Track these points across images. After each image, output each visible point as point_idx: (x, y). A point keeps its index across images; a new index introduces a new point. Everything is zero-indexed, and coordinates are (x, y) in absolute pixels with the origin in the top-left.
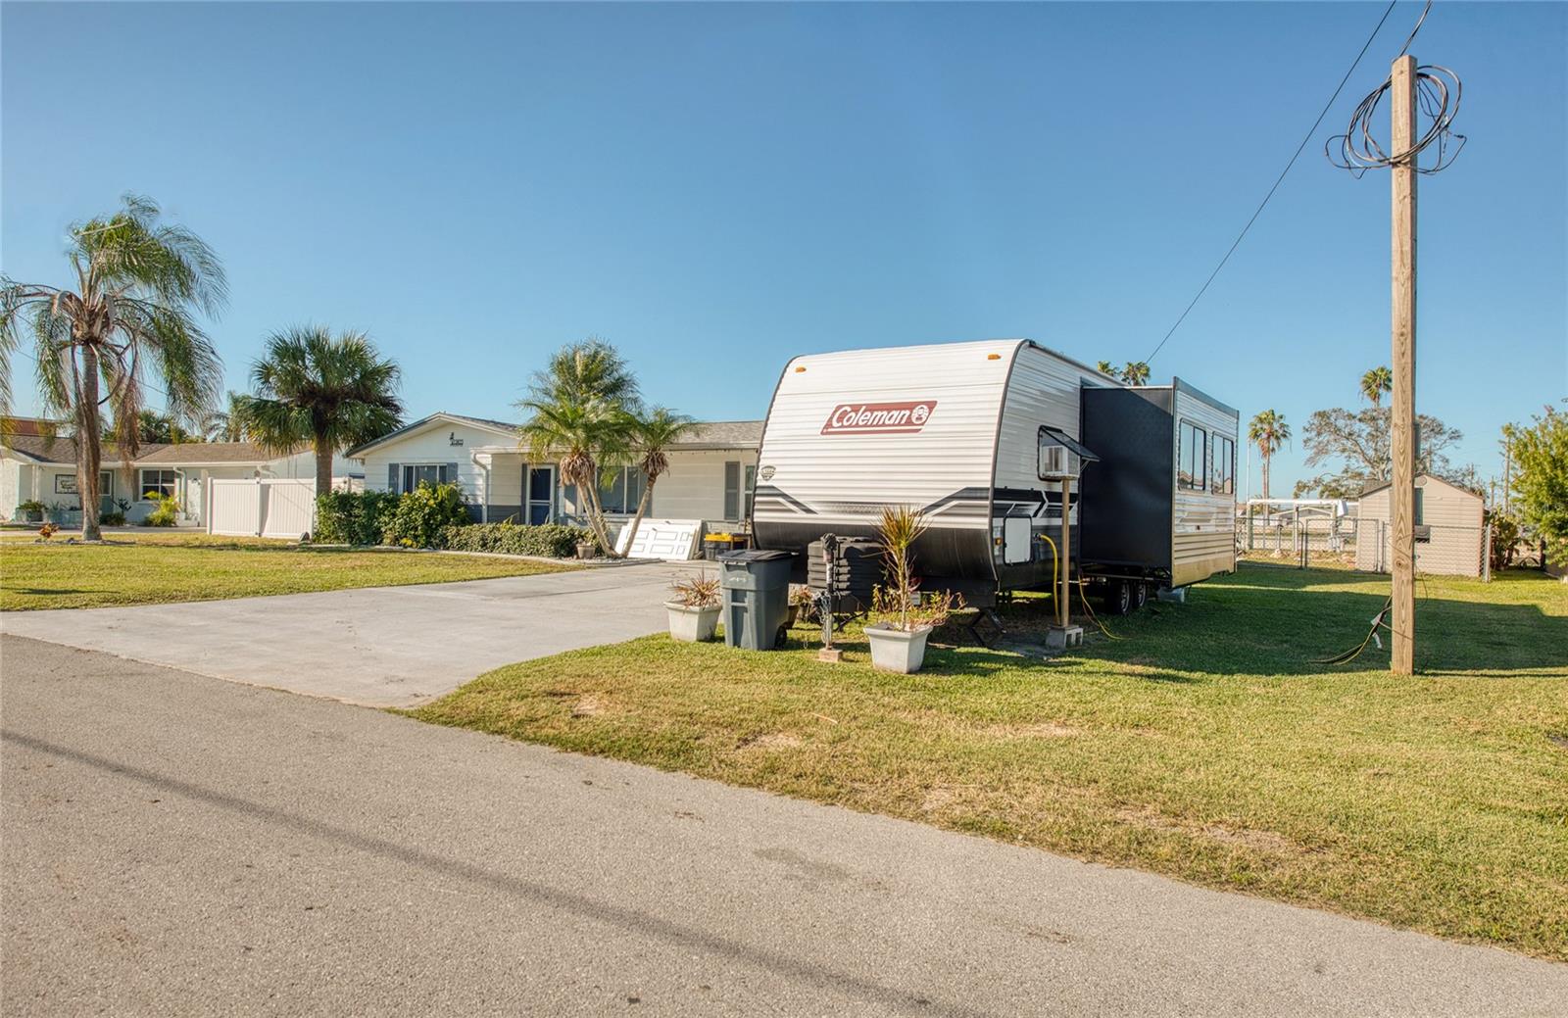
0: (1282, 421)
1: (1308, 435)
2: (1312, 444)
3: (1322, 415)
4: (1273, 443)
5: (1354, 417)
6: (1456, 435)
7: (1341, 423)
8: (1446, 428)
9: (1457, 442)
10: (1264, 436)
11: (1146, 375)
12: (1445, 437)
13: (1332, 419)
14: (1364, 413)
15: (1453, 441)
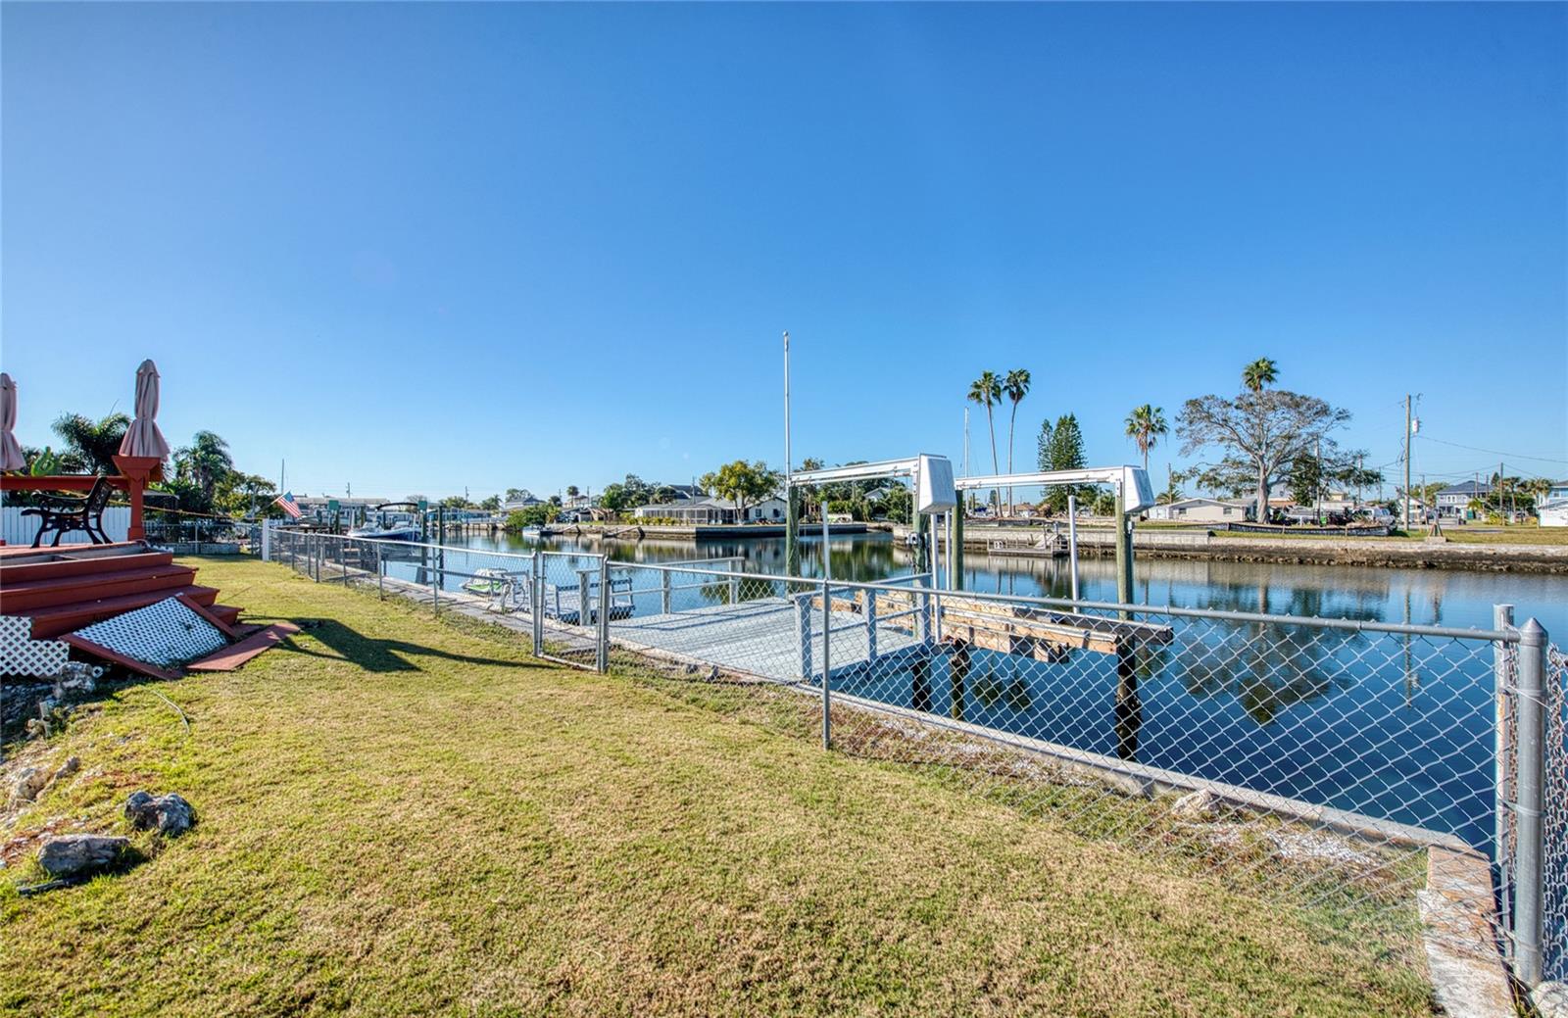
0: (1158, 414)
1: (1180, 425)
2: (1186, 433)
3: (1194, 403)
4: (1150, 436)
5: (1230, 405)
6: (1343, 416)
7: (1215, 410)
8: (1333, 408)
9: (1345, 423)
10: (1142, 430)
11: (1026, 381)
12: (1332, 418)
13: (1205, 407)
14: (1240, 399)
15: (1341, 421)
